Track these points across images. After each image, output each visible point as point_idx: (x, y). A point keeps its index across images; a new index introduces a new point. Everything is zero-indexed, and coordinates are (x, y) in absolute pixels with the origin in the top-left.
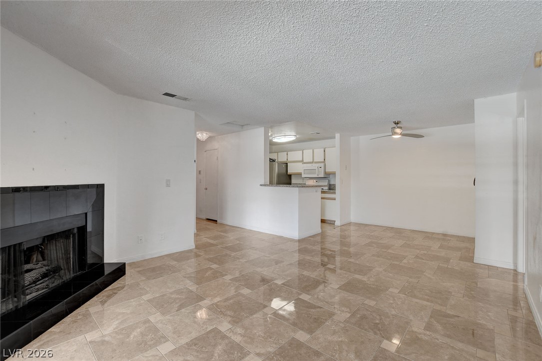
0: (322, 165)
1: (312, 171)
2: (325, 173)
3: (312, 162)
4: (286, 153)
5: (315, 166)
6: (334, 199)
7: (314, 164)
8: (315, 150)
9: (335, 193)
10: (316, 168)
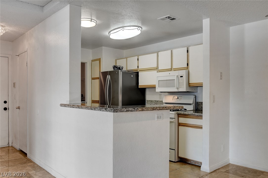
0: (183, 73)
1: (169, 82)
2: (189, 85)
3: (171, 70)
4: (136, 58)
5: (174, 75)
6: (200, 127)
7: (172, 73)
8: (174, 51)
9: (201, 117)
10: (175, 78)
